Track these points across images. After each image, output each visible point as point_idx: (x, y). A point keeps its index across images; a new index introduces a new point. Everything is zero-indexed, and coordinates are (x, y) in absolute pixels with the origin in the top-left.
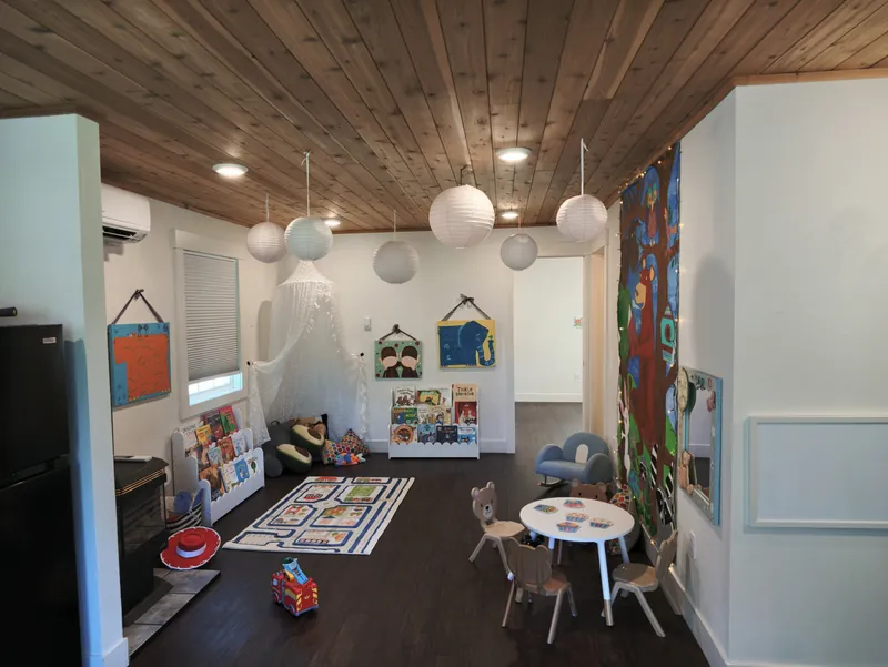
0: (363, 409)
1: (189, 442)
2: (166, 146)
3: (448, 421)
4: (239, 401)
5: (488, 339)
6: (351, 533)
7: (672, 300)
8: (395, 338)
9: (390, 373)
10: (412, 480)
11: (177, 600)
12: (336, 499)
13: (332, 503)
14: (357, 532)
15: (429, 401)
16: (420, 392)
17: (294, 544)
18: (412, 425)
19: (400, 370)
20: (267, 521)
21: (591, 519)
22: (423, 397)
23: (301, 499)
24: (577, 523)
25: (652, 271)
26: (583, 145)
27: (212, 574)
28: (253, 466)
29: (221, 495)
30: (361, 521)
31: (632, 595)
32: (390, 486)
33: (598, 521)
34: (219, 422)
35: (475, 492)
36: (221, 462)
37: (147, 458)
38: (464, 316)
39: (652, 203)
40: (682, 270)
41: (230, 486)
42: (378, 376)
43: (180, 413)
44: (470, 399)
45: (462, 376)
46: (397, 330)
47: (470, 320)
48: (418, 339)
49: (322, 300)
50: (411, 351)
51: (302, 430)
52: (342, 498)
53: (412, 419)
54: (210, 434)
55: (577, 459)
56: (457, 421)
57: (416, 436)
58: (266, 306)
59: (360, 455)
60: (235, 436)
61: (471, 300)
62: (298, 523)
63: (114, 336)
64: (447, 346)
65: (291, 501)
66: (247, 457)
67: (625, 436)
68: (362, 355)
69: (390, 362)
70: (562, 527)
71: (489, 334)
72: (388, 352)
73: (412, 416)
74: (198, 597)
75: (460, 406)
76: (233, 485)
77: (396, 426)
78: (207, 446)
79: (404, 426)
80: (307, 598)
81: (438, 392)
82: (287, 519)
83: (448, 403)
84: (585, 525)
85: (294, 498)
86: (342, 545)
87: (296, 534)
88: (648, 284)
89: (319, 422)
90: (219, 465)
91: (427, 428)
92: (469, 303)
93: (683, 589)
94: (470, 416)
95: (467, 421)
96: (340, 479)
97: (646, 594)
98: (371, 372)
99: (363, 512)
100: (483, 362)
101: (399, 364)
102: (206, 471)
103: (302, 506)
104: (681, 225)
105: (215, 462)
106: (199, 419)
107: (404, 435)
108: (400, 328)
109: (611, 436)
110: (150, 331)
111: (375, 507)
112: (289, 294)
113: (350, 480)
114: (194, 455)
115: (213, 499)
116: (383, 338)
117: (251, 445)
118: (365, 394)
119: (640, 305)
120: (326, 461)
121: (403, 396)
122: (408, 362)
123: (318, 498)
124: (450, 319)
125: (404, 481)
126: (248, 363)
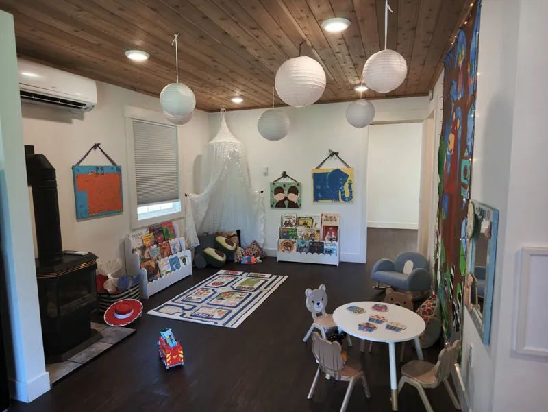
0: (262, 228)
1: (136, 243)
2: (77, 34)
3: (318, 239)
4: (178, 219)
5: (348, 182)
6: (230, 311)
7: (469, 144)
8: (284, 181)
9: (280, 205)
10: (286, 277)
11: (101, 346)
12: (231, 287)
13: (228, 289)
14: (235, 311)
15: (305, 224)
16: (299, 218)
17: (192, 315)
18: (293, 240)
19: (286, 202)
20: (182, 298)
21: (389, 322)
22: (301, 222)
23: (210, 285)
24: (376, 325)
25: (458, 121)
26: (387, 6)
27: (130, 331)
28: (184, 261)
29: (157, 278)
30: (240, 304)
31: (414, 389)
32: (270, 280)
33: (394, 325)
34: (161, 232)
35: (308, 292)
36: (160, 257)
37: (84, 253)
38: (332, 165)
39: (461, 63)
40: (477, 115)
41: (164, 273)
42: (272, 206)
43: (131, 226)
44: (334, 224)
45: (329, 208)
46: (284, 175)
47: (335, 168)
48: (299, 182)
49: (233, 154)
50: (294, 190)
51: (222, 240)
52: (235, 287)
53: (293, 236)
54: (153, 239)
55: (404, 271)
56: (324, 239)
57: (295, 248)
58: (199, 158)
59: (258, 258)
60: (172, 241)
61: (337, 154)
62: (200, 301)
63: (77, 173)
64: (319, 187)
65: (203, 286)
66: (180, 255)
67: (438, 256)
68: (262, 192)
69: (280, 197)
70: (362, 327)
71: (349, 179)
72: (279, 190)
73: (294, 234)
74: (114, 346)
75: (326, 229)
76: (167, 273)
77: (282, 240)
78: (149, 247)
79: (288, 240)
80: (175, 357)
81: (311, 218)
82: (194, 297)
83: (318, 226)
84: (381, 327)
85: (206, 284)
86: (221, 319)
87: (196, 309)
88: (455, 133)
89: (234, 235)
90: (158, 259)
91: (303, 242)
92: (335, 156)
93: (464, 389)
94: (333, 236)
95: (331, 240)
96: (240, 273)
97: (427, 391)
98: (268, 203)
99: (244, 297)
100: (344, 198)
101: (286, 198)
102: (146, 263)
103: (208, 289)
104: (478, 74)
105: (155, 257)
106: (146, 230)
107: (288, 246)
108: (287, 174)
109: (431, 254)
110: (106, 171)
111: (254, 294)
112: (211, 150)
113: (246, 274)
114: (138, 253)
115: (149, 281)
116: (276, 181)
117: (184, 248)
118: (264, 218)
119: (450, 151)
120: (236, 261)
121: (288, 220)
122: (292, 197)
123: (220, 285)
124: (321, 168)
125: (280, 277)
126: (186, 195)
